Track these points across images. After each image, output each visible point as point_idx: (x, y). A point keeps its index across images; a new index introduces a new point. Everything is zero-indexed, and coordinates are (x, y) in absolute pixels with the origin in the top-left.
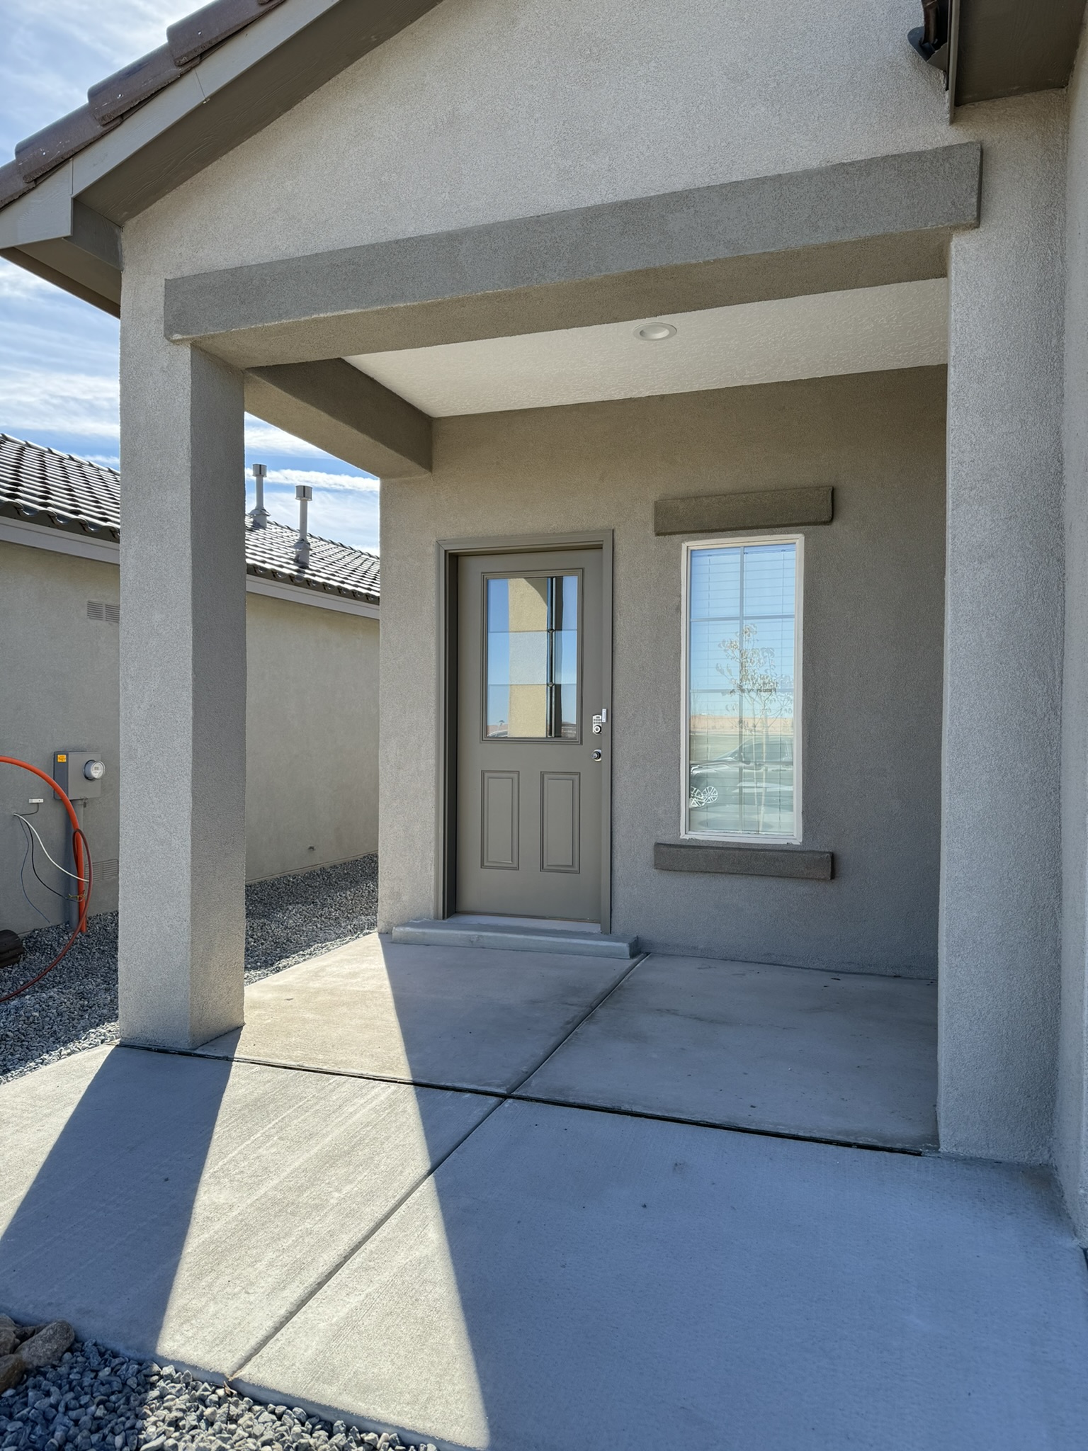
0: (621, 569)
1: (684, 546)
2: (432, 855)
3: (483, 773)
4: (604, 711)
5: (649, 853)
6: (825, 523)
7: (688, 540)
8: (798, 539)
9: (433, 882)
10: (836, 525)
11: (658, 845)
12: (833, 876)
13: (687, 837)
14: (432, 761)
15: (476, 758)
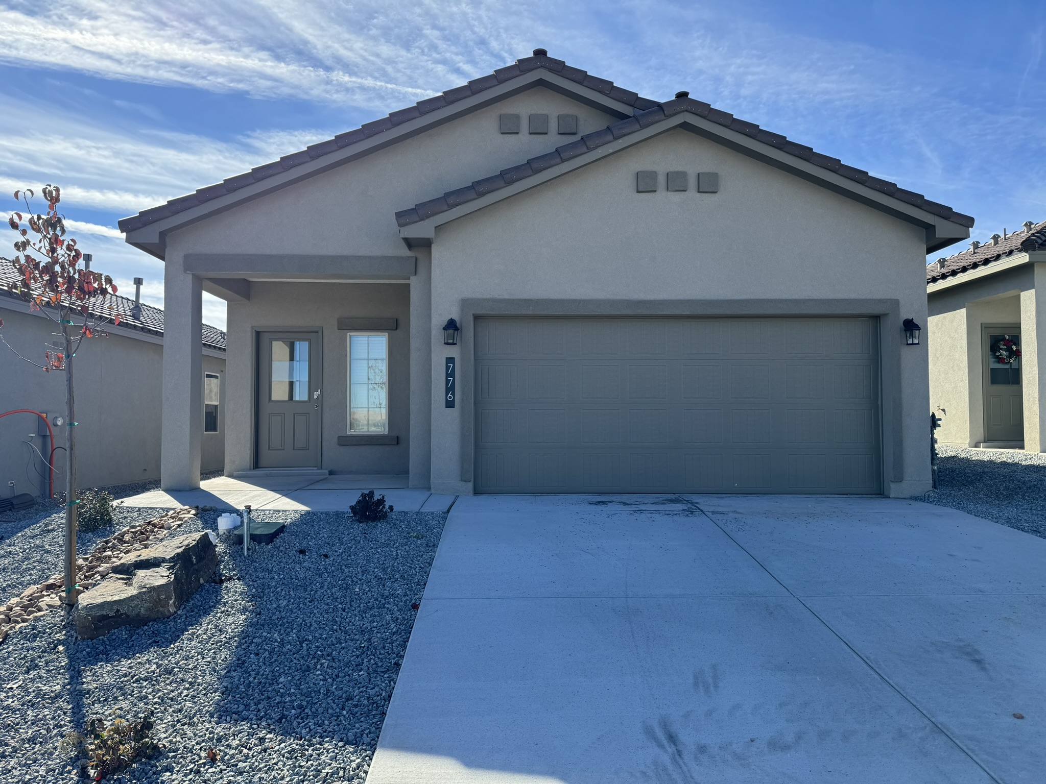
0: (325, 341)
1: (348, 334)
2: (249, 445)
3: (269, 414)
4: (319, 390)
5: (336, 440)
6: (394, 330)
7: (349, 332)
8: (387, 334)
9: (249, 456)
10: (398, 330)
11: (339, 437)
12: (398, 444)
13: (349, 434)
14: (249, 410)
15: (266, 409)
